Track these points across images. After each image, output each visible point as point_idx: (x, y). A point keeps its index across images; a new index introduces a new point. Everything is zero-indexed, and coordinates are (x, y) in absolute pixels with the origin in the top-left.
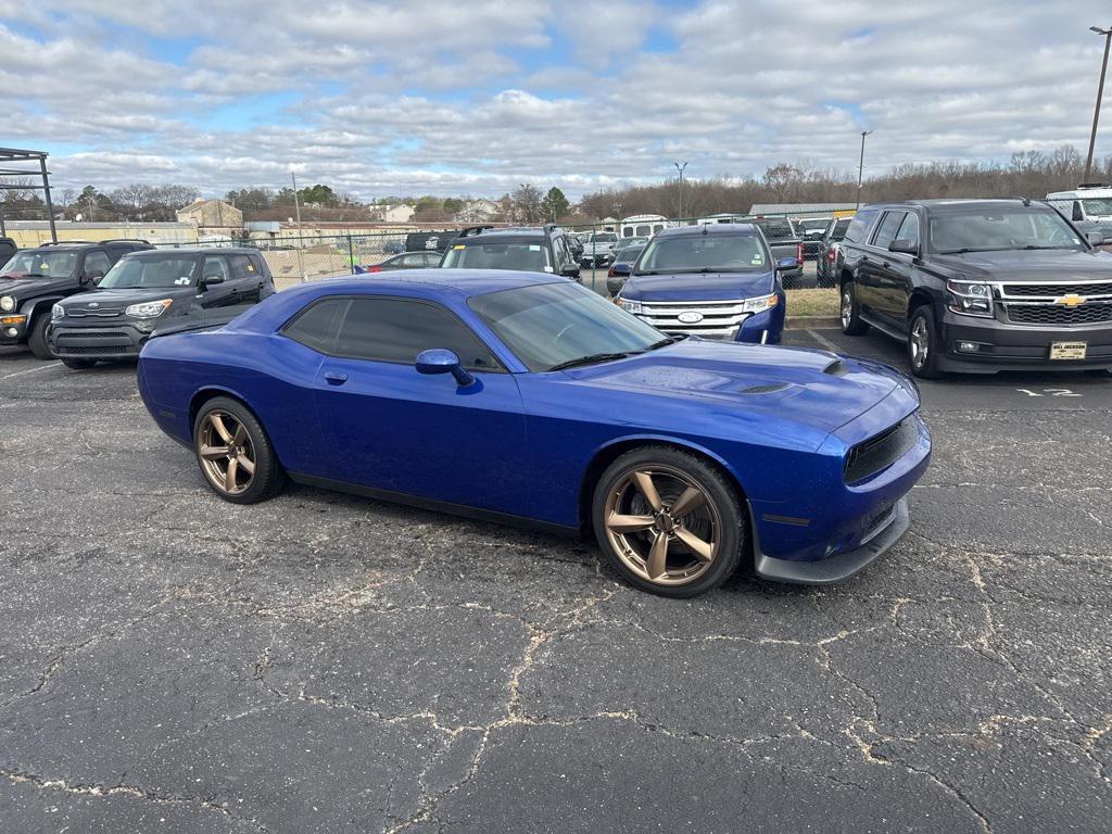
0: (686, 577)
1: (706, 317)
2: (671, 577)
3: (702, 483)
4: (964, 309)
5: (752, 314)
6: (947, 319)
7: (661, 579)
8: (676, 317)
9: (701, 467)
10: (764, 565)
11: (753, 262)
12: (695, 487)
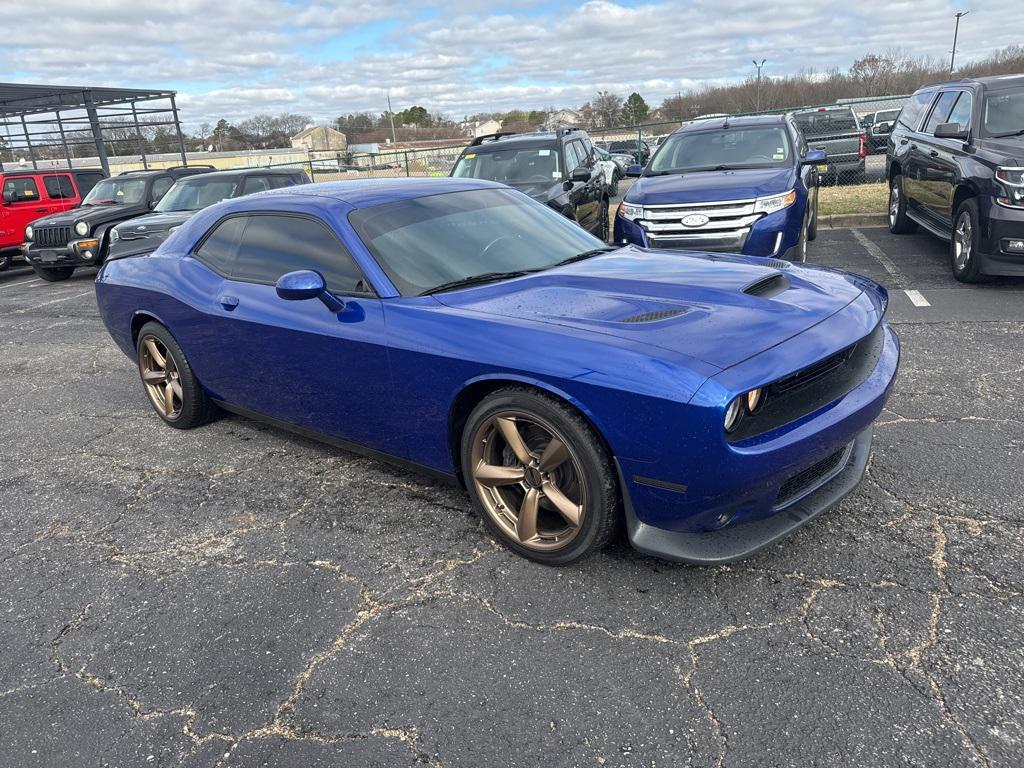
0: (557, 541)
1: (712, 219)
2: (544, 540)
4: (1014, 202)
5: (765, 214)
6: (994, 214)
7: (533, 542)
8: (678, 221)
9: (564, 414)
10: (641, 533)
11: (775, 157)
12: (558, 439)
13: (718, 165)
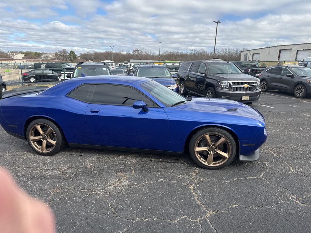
2: (214, 164)
3: (226, 137)
4: (222, 88)
5: (172, 89)
6: (218, 91)
7: (212, 165)
10: (242, 158)
12: (224, 138)
13: (156, 76)
